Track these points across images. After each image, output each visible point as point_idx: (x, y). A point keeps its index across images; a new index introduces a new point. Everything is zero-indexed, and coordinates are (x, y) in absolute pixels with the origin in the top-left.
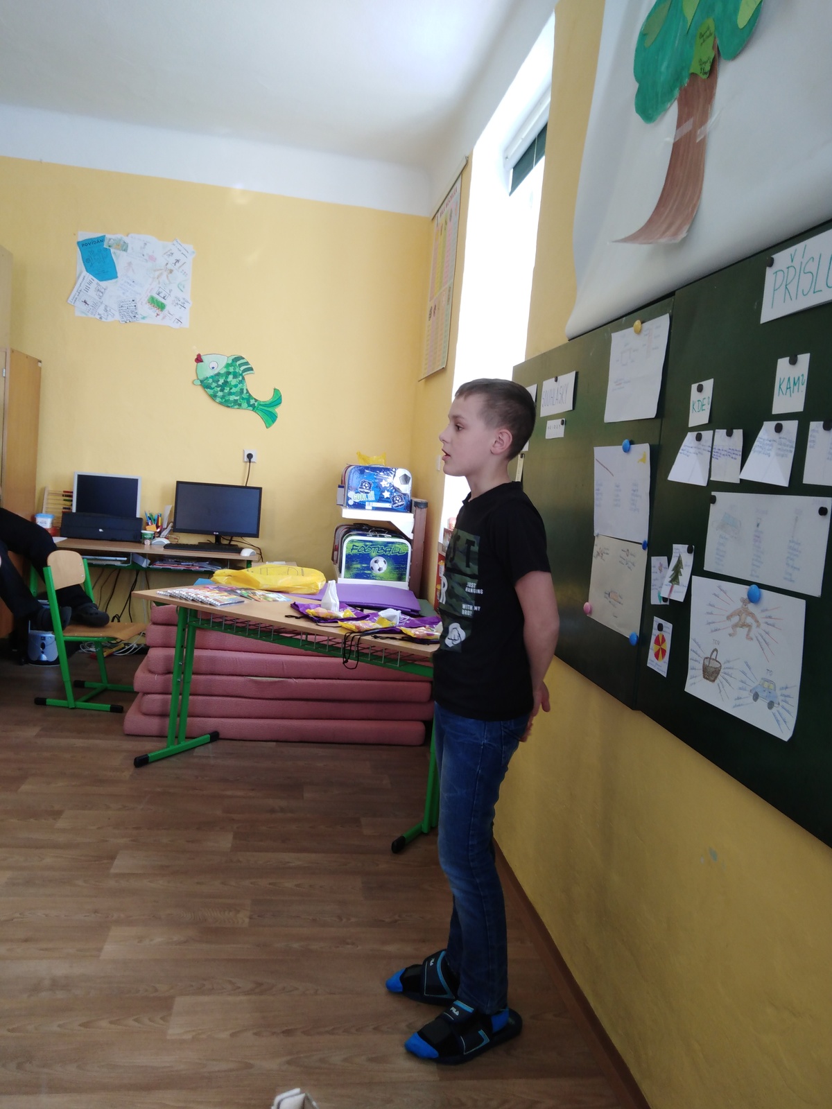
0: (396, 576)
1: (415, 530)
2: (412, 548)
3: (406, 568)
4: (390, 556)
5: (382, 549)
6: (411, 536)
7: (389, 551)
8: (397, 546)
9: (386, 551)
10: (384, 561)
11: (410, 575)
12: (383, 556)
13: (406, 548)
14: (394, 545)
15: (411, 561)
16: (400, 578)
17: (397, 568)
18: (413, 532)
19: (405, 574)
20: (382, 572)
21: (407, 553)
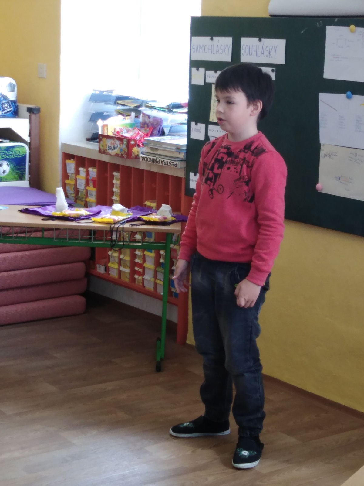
0: (17, 176)
1: (32, 134)
2: (30, 149)
3: (25, 168)
4: (12, 159)
5: (5, 153)
6: (27, 139)
7: (11, 154)
8: (17, 149)
9: (8, 155)
10: (7, 164)
11: (30, 174)
12: (6, 159)
13: (24, 150)
14: (14, 149)
15: (30, 161)
16: (21, 178)
17: (18, 169)
18: (30, 135)
19: (25, 174)
20: (6, 174)
21: (26, 155)
